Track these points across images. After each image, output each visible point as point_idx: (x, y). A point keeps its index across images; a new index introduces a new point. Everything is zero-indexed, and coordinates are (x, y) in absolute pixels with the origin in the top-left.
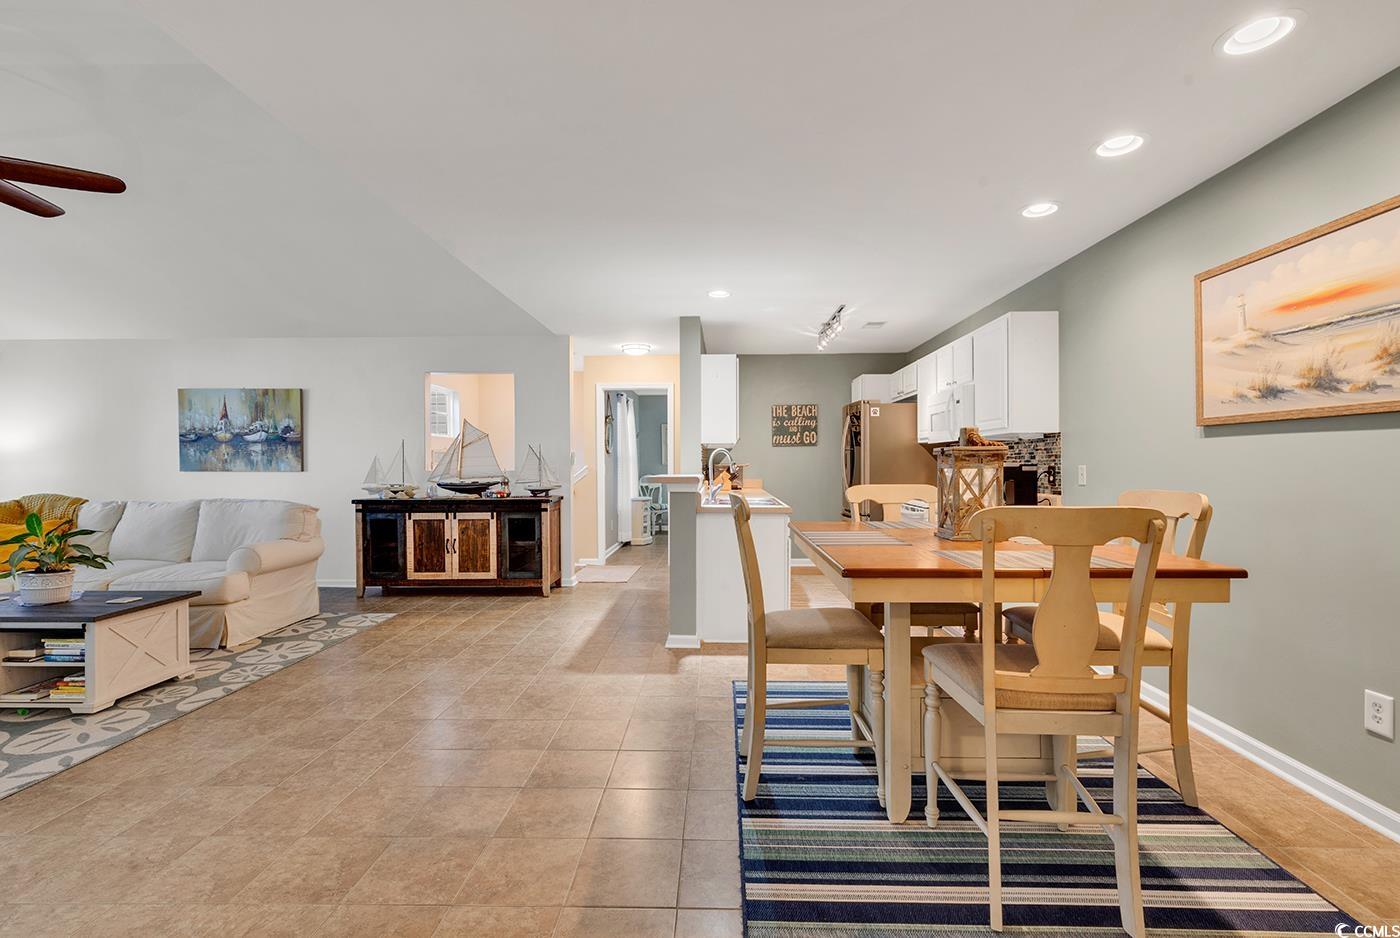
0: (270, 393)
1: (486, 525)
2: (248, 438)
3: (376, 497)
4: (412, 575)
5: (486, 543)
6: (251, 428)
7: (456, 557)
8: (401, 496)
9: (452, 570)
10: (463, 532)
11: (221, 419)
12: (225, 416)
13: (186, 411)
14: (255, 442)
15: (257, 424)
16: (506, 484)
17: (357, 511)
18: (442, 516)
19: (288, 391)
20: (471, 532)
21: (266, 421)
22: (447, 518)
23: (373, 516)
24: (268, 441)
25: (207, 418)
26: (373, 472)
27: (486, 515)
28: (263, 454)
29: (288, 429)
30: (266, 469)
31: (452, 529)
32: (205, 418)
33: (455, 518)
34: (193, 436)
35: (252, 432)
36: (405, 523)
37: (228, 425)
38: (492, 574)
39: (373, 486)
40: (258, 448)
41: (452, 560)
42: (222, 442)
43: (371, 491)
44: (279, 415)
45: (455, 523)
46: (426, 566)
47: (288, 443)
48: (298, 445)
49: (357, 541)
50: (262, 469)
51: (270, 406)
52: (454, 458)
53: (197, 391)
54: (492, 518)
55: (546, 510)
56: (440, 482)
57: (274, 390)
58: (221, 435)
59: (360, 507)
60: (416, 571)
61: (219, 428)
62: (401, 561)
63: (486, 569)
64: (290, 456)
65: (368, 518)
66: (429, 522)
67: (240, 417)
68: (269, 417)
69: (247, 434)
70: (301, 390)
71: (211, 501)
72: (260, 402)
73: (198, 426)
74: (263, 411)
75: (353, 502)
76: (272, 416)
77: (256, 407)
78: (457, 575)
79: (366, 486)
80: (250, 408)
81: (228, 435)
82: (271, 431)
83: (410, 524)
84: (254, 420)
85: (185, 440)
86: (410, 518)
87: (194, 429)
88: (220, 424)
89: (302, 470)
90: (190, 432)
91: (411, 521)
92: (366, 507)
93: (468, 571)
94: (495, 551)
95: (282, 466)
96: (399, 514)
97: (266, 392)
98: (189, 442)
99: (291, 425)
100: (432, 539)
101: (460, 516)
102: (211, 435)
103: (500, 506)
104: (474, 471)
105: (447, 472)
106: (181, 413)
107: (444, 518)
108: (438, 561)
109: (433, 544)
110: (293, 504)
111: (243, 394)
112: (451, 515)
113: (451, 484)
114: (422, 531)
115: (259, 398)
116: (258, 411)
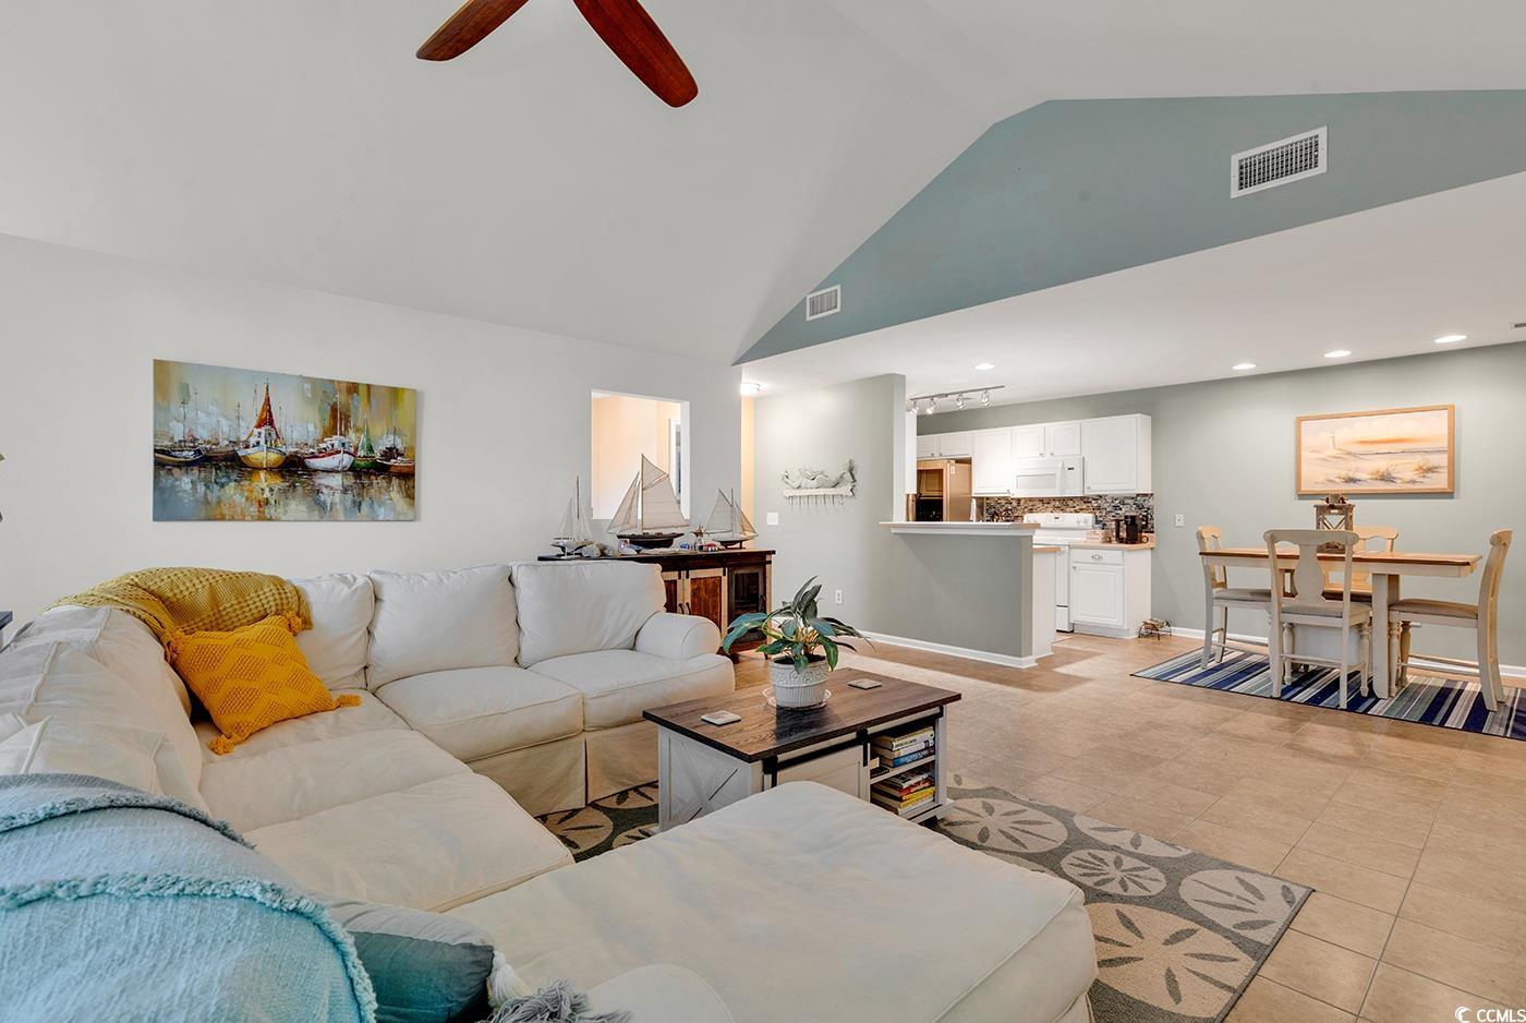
0: (363, 391)
2: (317, 463)
6: (323, 446)
10: (695, 593)
11: (259, 426)
12: (267, 421)
14: (332, 471)
15: (336, 440)
20: (703, 593)
21: (352, 435)
22: (680, 578)
24: (354, 470)
25: (223, 422)
27: (718, 572)
29: (391, 453)
32: (219, 422)
33: (687, 577)
34: (190, 455)
35: (324, 453)
37: (274, 438)
42: (257, 469)
45: (689, 583)
51: (360, 412)
52: (634, 503)
53: (202, 369)
54: (724, 575)
56: (621, 534)
57: (369, 386)
58: (259, 455)
61: (253, 441)
68: (358, 430)
69: (314, 456)
73: (203, 434)
74: (346, 419)
77: (334, 409)
80: (321, 411)
81: (273, 457)
82: (361, 453)
84: (330, 433)
85: (165, 461)
87: (194, 440)
90: (181, 446)
97: (353, 388)
98: (179, 465)
99: (399, 447)
101: (694, 574)
102: (234, 454)
105: (627, 521)
111: (307, 386)
113: (633, 536)
115: (341, 398)
116: (338, 419)
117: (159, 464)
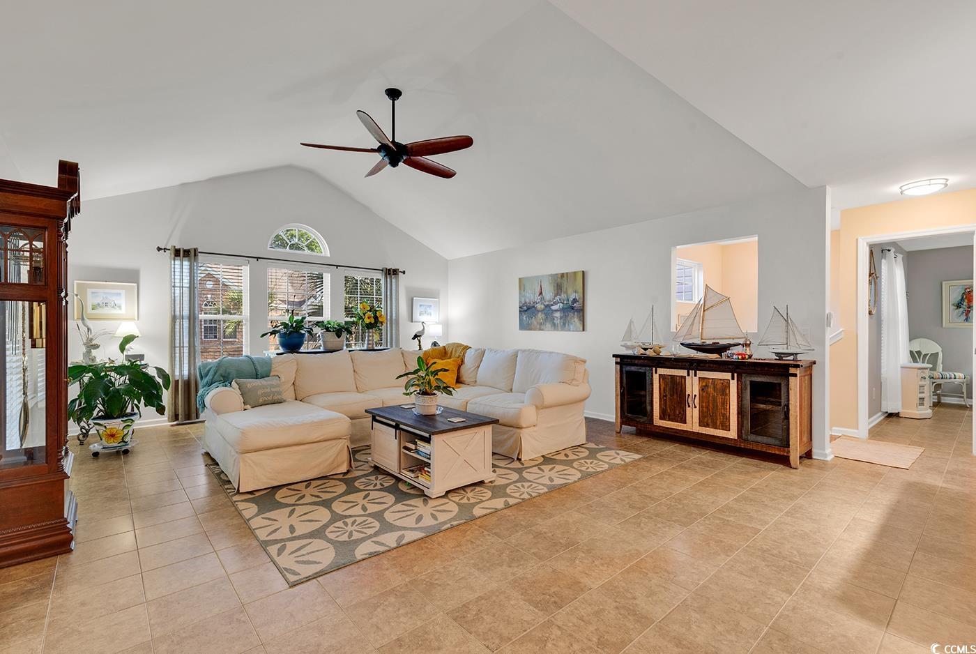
0: (565, 276)
1: (725, 386)
2: (553, 308)
3: (630, 352)
4: (657, 421)
5: (725, 403)
6: (555, 301)
7: (696, 412)
8: (650, 353)
9: (692, 423)
10: (703, 389)
11: (539, 295)
12: (541, 293)
13: (522, 291)
14: (556, 311)
15: (558, 298)
16: (748, 345)
17: (617, 363)
18: (683, 373)
19: (575, 273)
20: (711, 390)
21: (563, 295)
22: (688, 375)
23: (628, 368)
24: (563, 310)
25: (532, 295)
26: (629, 332)
27: (727, 376)
28: (561, 319)
29: (575, 301)
30: (562, 330)
31: (693, 386)
32: (532, 297)
33: (695, 375)
34: (525, 308)
35: (555, 304)
36: (652, 376)
37: (542, 299)
38: (732, 434)
39: (629, 343)
40: (558, 314)
41: (693, 414)
43: (627, 347)
44: (570, 291)
45: (696, 380)
46: (669, 416)
47: (576, 310)
48: (581, 311)
49: (616, 387)
50: (559, 328)
51: (565, 285)
52: (696, 321)
53: (528, 279)
54: (733, 379)
55: (795, 375)
56: (683, 342)
57: (567, 273)
58: (540, 306)
59: (619, 360)
60: (661, 418)
61: (538, 301)
62: (648, 408)
63: (727, 428)
64: (576, 319)
65: (624, 369)
66: (673, 377)
67: (549, 294)
68: (564, 293)
69: (552, 305)
70: (583, 272)
71: (524, 351)
72: (560, 282)
73: (528, 301)
74: (561, 289)
75: (614, 356)
76: (566, 292)
77: (558, 285)
78: (696, 428)
79: (623, 343)
80: (554, 286)
81: (543, 307)
82: (565, 302)
83: (656, 377)
84: (556, 296)
85: (522, 310)
86: (656, 373)
87: (526, 303)
88: (537, 298)
89: (583, 330)
90: (524, 305)
91: (657, 375)
92: (623, 360)
93: (707, 425)
94: (736, 412)
95: (572, 327)
96: (648, 368)
97: (562, 275)
99: (577, 298)
100: (675, 391)
101: (701, 374)
102: (534, 307)
103: (741, 368)
104: (715, 332)
105: (689, 333)
106: (520, 293)
107: (686, 375)
108: (680, 413)
109: (675, 397)
110: (568, 356)
111: (551, 278)
112: (692, 372)
113: (693, 344)
114: (666, 385)
115: (559, 280)
116: (559, 288)
117: (520, 311)
